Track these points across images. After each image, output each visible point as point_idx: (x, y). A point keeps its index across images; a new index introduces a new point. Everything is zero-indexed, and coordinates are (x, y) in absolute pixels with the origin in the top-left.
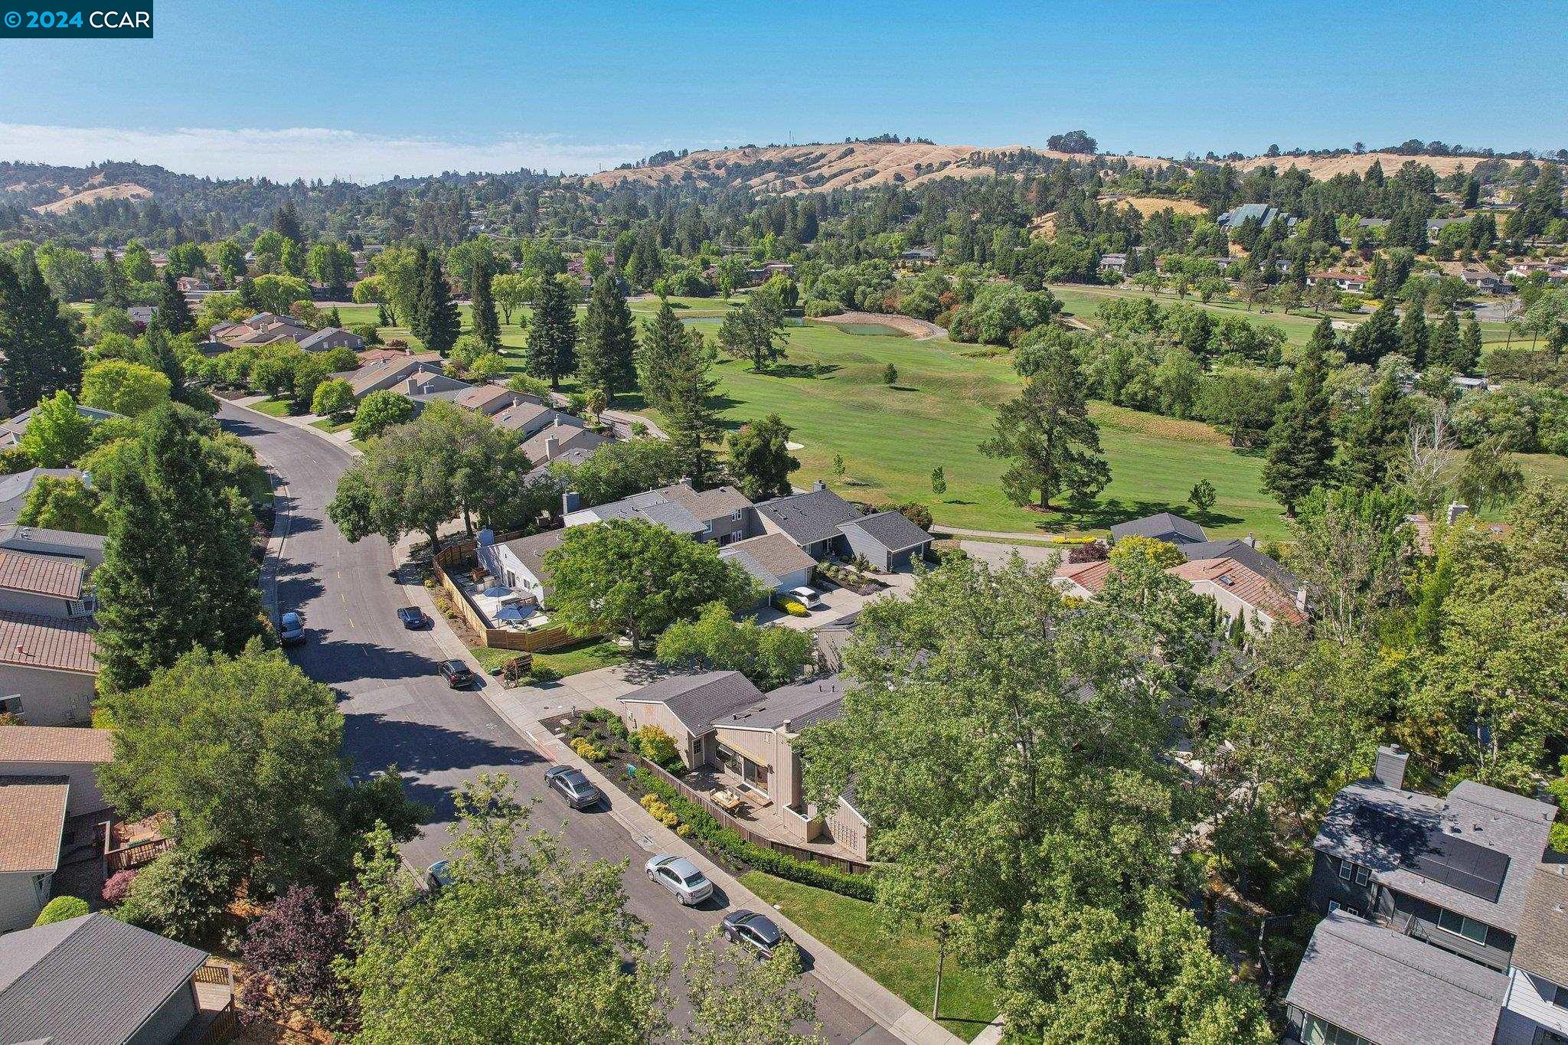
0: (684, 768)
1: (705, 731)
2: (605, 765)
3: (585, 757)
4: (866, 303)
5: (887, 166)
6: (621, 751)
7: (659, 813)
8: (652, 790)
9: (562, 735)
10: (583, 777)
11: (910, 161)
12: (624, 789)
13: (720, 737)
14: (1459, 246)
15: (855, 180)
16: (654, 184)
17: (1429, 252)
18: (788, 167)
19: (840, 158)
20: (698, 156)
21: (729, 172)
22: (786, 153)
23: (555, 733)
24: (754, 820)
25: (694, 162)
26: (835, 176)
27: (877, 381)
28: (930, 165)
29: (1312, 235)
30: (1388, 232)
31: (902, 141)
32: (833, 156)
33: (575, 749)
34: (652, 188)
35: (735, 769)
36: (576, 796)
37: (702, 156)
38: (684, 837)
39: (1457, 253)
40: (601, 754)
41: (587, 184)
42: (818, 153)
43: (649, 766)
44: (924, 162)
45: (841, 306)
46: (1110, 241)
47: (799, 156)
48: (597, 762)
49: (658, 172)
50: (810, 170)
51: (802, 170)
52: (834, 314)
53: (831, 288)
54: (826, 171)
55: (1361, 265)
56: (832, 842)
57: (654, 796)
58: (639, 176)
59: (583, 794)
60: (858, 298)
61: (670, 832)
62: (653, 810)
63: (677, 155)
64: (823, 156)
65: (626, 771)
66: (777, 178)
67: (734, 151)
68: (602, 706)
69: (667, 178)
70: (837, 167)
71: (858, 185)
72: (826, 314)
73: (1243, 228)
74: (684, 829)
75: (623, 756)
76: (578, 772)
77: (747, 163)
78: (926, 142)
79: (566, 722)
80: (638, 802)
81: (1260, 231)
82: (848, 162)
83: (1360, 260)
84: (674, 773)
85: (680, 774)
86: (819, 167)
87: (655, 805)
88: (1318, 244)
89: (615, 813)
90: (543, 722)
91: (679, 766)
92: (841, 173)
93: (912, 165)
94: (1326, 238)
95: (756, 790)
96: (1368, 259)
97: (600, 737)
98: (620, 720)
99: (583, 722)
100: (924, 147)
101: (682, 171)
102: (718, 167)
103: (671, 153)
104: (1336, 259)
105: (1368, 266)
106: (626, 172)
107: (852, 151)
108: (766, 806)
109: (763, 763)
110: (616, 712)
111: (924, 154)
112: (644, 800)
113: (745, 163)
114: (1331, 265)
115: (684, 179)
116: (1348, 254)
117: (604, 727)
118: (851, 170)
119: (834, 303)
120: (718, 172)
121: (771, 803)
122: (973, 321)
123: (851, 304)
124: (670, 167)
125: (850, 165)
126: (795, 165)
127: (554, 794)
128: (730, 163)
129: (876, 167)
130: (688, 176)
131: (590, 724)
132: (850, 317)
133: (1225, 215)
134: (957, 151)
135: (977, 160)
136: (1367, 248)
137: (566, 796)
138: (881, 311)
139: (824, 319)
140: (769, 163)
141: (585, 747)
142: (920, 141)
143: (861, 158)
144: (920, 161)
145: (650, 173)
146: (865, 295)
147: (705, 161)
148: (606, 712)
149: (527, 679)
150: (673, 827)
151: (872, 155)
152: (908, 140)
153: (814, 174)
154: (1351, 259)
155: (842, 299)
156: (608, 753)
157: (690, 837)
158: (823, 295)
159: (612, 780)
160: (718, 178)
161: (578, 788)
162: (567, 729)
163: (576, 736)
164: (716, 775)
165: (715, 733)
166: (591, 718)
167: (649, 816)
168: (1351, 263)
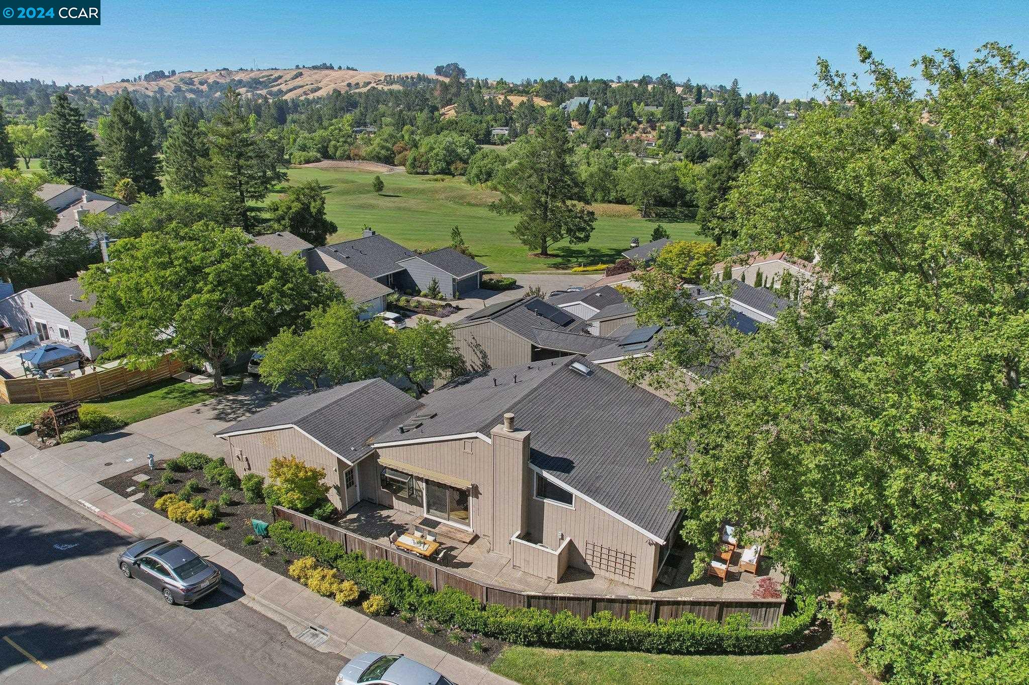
0: (335, 511)
1: (362, 454)
2: (217, 527)
3: (182, 521)
4: (338, 154)
5: (328, 85)
6: (233, 504)
7: (325, 586)
8: (302, 552)
9: (140, 495)
10: (187, 551)
11: (343, 81)
12: (256, 558)
13: (385, 460)
14: (701, 122)
15: (305, 93)
16: (151, 94)
17: (686, 125)
18: (255, 84)
19: (293, 79)
20: (185, 75)
21: (211, 87)
22: (252, 75)
23: (126, 495)
24: (467, 565)
25: (182, 80)
26: (291, 90)
27: (369, 192)
28: (357, 84)
29: (619, 116)
30: (662, 113)
31: (336, 68)
32: (288, 77)
33: (163, 512)
34: (149, 97)
35: (413, 500)
36: (180, 584)
37: (188, 75)
38: (375, 615)
39: (701, 126)
40: (206, 513)
41: (92, 92)
42: (276, 75)
43: (288, 517)
44: (353, 81)
45: (319, 155)
46: (496, 121)
47: (263, 77)
48: (202, 524)
49: (154, 86)
50: (272, 87)
51: (266, 87)
52: (313, 162)
53: (309, 143)
54: (284, 87)
55: (650, 133)
56: (591, 575)
57: (310, 561)
58: (137, 88)
59: (193, 580)
60: (331, 150)
61: (352, 612)
62: (313, 582)
63: (167, 74)
64: (280, 77)
65: (251, 530)
66: (247, 92)
67: (213, 73)
68: (191, 450)
69: (161, 90)
70: (291, 85)
71: (308, 97)
72: (308, 162)
73: (578, 110)
74: (376, 601)
75: (238, 510)
76: (177, 545)
77: (224, 81)
78: (353, 69)
79: (142, 478)
80: (285, 573)
81: (588, 112)
82: (298, 82)
83: (649, 129)
84: (326, 519)
85: (333, 517)
86: (278, 85)
87: (317, 574)
88: (624, 120)
89: (252, 599)
90: (105, 483)
91: (328, 509)
92: (295, 89)
93: (345, 83)
94: (628, 116)
95: (448, 523)
96: (654, 129)
97: (198, 490)
98: (222, 462)
99: (168, 474)
100: (351, 72)
101: (173, 86)
102: (201, 83)
103: (162, 72)
104: (636, 129)
105: (654, 133)
106: (125, 84)
107: (301, 74)
108: (472, 542)
109: (464, 484)
110: (213, 454)
111: (352, 77)
112: (295, 568)
113: (222, 81)
114: (633, 133)
115: (175, 91)
116: (641, 126)
117: (200, 476)
118: (302, 86)
119: (313, 154)
120: (201, 87)
121: (476, 537)
122: (424, 159)
123: (326, 155)
124: (162, 83)
125: (301, 83)
126: (261, 83)
127: (139, 588)
128: (210, 81)
129: (320, 85)
130: (178, 89)
131: (178, 476)
132: (326, 163)
133: (564, 104)
134: (375, 75)
135: (390, 80)
136: (652, 123)
137: (163, 589)
138: (349, 158)
139: (307, 165)
140: (240, 81)
141: (177, 507)
142: (348, 68)
143: (308, 78)
144: (350, 81)
145: (147, 86)
146: (336, 148)
147: (191, 79)
148: (198, 457)
149: (74, 433)
150: (355, 603)
151: (316, 77)
152: (340, 68)
153: (275, 89)
154: (644, 129)
155: (318, 151)
156: (216, 509)
157: (388, 613)
158: (303, 148)
159: (233, 547)
160: (202, 91)
161: (181, 572)
162: (146, 486)
163: (161, 494)
164: (385, 513)
165: (375, 456)
166: (178, 468)
167: (308, 592)
168: (645, 131)
